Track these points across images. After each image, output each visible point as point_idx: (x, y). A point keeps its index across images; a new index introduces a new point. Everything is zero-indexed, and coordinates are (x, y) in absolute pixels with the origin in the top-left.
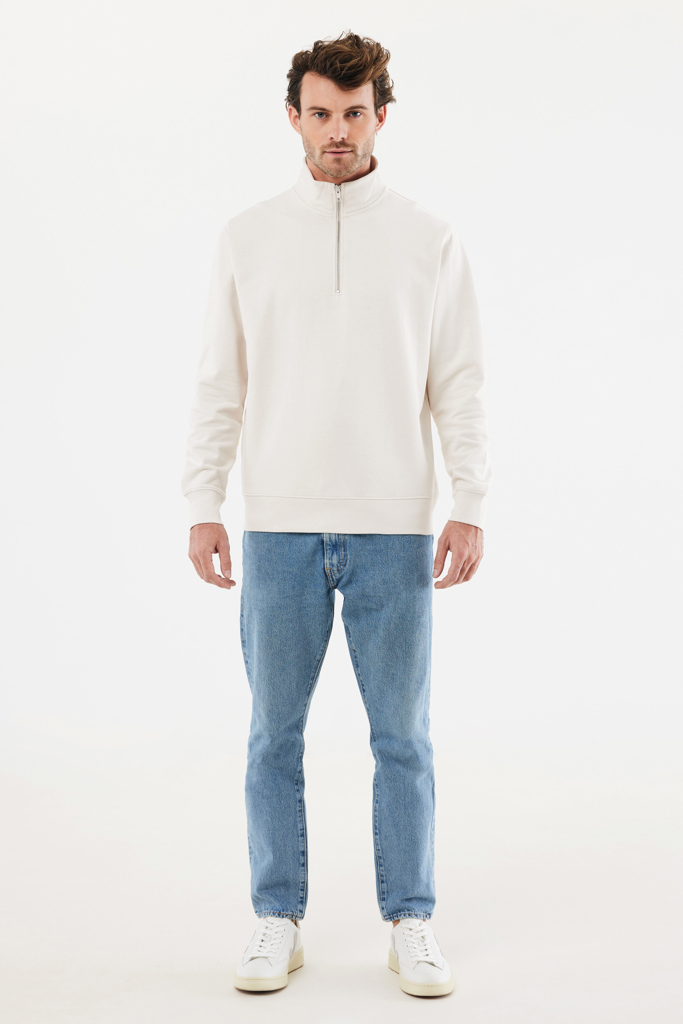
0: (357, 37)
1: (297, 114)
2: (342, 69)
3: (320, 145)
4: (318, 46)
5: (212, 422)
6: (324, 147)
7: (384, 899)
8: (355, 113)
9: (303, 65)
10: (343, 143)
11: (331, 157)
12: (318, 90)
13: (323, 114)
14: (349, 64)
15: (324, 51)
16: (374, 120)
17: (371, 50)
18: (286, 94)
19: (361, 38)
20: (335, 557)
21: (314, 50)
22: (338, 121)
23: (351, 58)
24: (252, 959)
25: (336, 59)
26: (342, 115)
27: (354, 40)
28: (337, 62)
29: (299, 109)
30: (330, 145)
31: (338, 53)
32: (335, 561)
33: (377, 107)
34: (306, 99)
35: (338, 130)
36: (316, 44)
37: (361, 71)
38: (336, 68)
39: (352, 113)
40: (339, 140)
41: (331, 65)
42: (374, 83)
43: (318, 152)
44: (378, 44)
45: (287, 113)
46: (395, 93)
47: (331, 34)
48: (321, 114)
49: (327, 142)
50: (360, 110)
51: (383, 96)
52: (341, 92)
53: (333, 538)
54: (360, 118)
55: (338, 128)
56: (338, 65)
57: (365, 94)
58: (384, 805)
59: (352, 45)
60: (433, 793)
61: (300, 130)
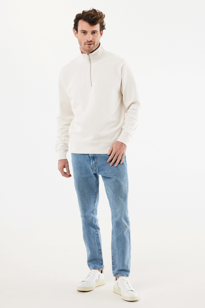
0: (95, 10)
1: (76, 32)
2: (91, 20)
3: (84, 42)
4: (84, 12)
5: (62, 129)
6: (85, 42)
7: (114, 270)
8: (94, 33)
9: (78, 18)
10: (91, 41)
11: (87, 46)
12: (83, 25)
13: (85, 32)
14: (93, 18)
15: (86, 14)
16: (100, 34)
17: (100, 14)
18: (73, 26)
19: (96, 10)
20: (94, 161)
21: (83, 13)
22: (89, 35)
23: (94, 16)
24: (83, 281)
25: (89, 16)
26: (90, 33)
27: (94, 10)
28: (90, 17)
29: (77, 31)
30: (87, 42)
31: (90, 14)
32: (94, 163)
33: (101, 31)
34: (80, 28)
35: (89, 38)
36: (83, 11)
37: (97, 20)
38: (89, 19)
39: (93, 32)
40: (90, 40)
41: (88, 18)
42: (100, 24)
43: (83, 44)
44: (102, 12)
45: (73, 32)
46: (106, 27)
47: (87, 9)
48: (84, 33)
49: (86, 41)
50: (96, 32)
51: (102, 28)
52: (90, 26)
53: (92, 156)
54: (96, 34)
55: (89, 37)
56: (90, 18)
57: (97, 27)
58: (114, 240)
59: (94, 12)
60: (129, 237)
61: (78, 37)
